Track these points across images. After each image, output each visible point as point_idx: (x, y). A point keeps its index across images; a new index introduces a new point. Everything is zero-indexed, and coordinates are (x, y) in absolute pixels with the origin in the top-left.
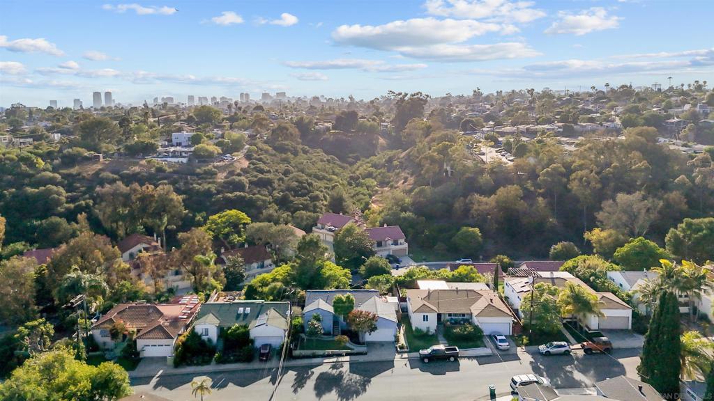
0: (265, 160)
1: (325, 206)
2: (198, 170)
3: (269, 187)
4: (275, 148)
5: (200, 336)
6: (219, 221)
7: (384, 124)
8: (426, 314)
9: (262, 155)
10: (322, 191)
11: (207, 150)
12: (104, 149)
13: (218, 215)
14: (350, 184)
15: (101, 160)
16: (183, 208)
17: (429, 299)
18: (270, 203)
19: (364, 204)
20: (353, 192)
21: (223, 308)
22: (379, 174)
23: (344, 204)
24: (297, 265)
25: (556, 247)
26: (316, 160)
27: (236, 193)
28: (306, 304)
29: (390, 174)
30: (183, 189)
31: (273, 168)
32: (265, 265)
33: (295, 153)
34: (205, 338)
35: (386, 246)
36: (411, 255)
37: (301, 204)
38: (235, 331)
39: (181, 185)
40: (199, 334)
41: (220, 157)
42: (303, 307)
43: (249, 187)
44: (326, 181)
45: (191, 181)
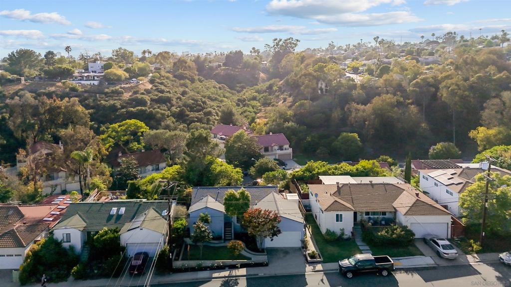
0: (166, 83)
1: (217, 120)
2: (106, 90)
3: (168, 104)
4: (175, 76)
5: (61, 243)
6: (119, 129)
7: (263, 63)
8: (339, 213)
9: (164, 80)
10: (214, 109)
11: (115, 74)
12: (26, 74)
13: (118, 124)
14: (238, 105)
15: (23, 82)
16: (89, 120)
17: (340, 194)
18: (168, 116)
19: (251, 118)
20: (241, 110)
21: (94, 208)
22: (262, 97)
23: (233, 118)
24: (186, 163)
25: (435, 147)
26: (210, 87)
27: (137, 108)
28: (192, 203)
29: (271, 97)
30: (92, 104)
31: (173, 91)
32: (160, 168)
33: (193, 81)
34: (66, 245)
35: (272, 150)
36: (295, 159)
37: (196, 118)
38: (102, 236)
39: (90, 101)
40: (59, 240)
41: (127, 80)
42: (188, 206)
43: (150, 104)
44: (218, 102)
45: (99, 99)
